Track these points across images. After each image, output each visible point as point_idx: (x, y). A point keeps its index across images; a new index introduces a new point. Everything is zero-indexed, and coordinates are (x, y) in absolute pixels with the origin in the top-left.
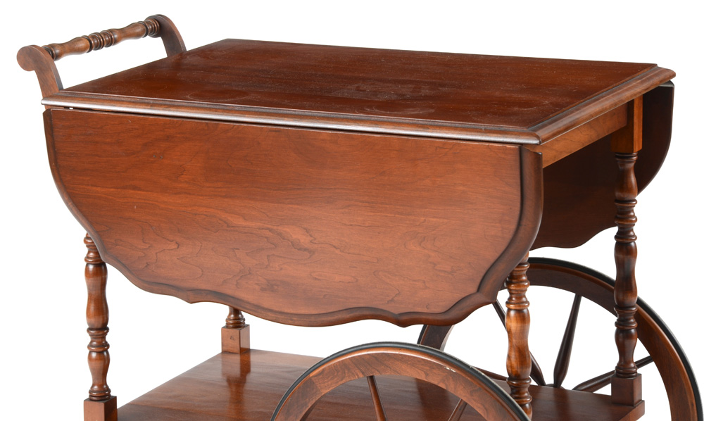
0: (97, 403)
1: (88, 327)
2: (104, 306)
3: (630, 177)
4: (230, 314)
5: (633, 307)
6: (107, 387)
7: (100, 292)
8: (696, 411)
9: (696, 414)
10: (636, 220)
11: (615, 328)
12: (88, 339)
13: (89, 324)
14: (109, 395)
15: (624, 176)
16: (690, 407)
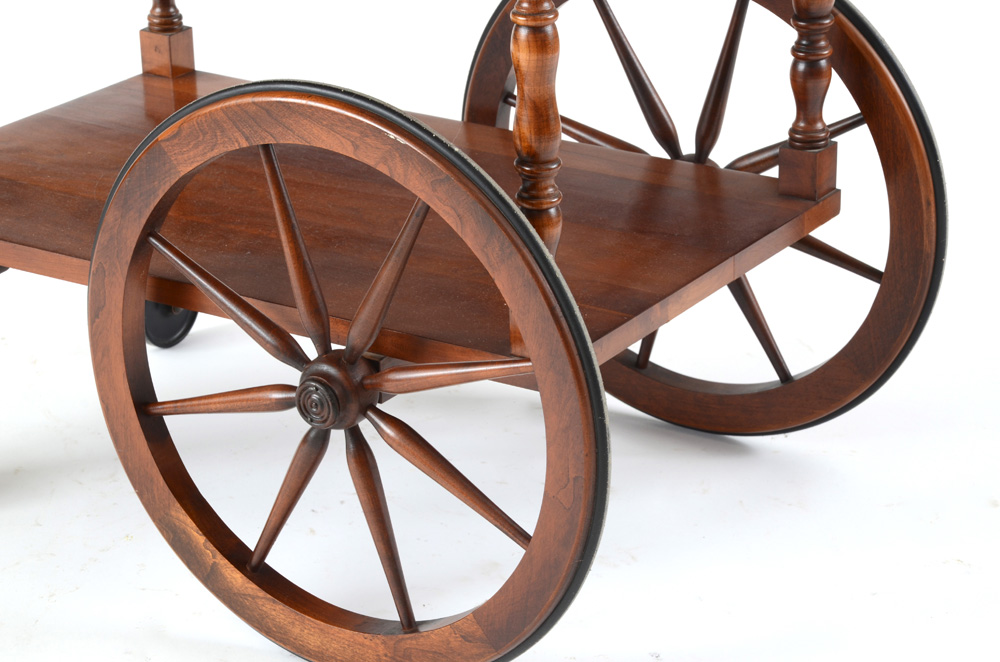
4: (154, 8)
5: (826, 17)
8: (933, 215)
9: (933, 220)
11: (792, 58)
16: (924, 208)
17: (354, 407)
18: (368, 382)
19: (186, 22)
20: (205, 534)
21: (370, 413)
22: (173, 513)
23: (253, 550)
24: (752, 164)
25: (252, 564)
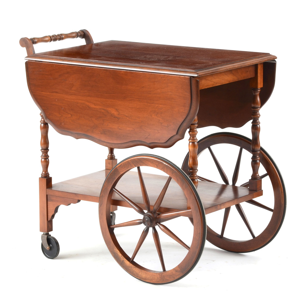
0: (44, 178)
1: (41, 149)
2: (47, 141)
3: (257, 98)
4: (109, 154)
5: (258, 151)
6: (48, 173)
7: (45, 134)
8: (283, 195)
10: (260, 116)
11: (251, 160)
12: (41, 153)
13: (41, 147)
14: (49, 176)
15: (255, 98)
17: (154, 222)
18: (157, 217)
20: (121, 254)
21: (158, 224)
22: (115, 249)
23: (131, 258)
25: (131, 261)
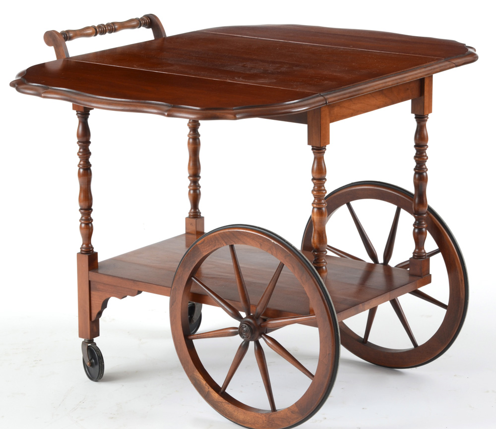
0: (84, 255)
1: (79, 208)
2: (89, 195)
4: (191, 209)
5: (425, 214)
6: (92, 246)
7: (86, 186)
9: (464, 286)
10: (427, 158)
11: (413, 228)
12: (79, 215)
13: (80, 206)
14: (92, 250)
16: (460, 282)
17: (257, 333)
18: (262, 325)
19: (202, 215)
20: (205, 381)
21: (262, 335)
22: (195, 373)
23: (221, 387)
24: (403, 266)
25: (221, 391)
